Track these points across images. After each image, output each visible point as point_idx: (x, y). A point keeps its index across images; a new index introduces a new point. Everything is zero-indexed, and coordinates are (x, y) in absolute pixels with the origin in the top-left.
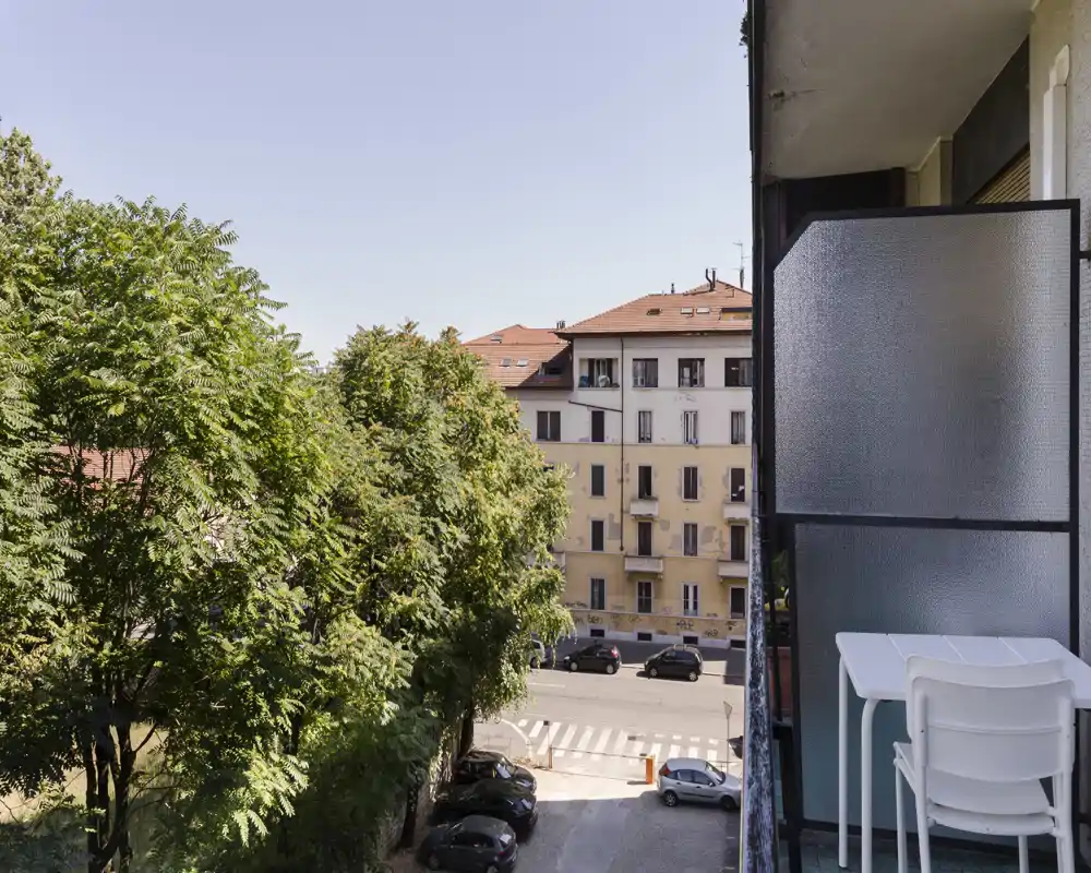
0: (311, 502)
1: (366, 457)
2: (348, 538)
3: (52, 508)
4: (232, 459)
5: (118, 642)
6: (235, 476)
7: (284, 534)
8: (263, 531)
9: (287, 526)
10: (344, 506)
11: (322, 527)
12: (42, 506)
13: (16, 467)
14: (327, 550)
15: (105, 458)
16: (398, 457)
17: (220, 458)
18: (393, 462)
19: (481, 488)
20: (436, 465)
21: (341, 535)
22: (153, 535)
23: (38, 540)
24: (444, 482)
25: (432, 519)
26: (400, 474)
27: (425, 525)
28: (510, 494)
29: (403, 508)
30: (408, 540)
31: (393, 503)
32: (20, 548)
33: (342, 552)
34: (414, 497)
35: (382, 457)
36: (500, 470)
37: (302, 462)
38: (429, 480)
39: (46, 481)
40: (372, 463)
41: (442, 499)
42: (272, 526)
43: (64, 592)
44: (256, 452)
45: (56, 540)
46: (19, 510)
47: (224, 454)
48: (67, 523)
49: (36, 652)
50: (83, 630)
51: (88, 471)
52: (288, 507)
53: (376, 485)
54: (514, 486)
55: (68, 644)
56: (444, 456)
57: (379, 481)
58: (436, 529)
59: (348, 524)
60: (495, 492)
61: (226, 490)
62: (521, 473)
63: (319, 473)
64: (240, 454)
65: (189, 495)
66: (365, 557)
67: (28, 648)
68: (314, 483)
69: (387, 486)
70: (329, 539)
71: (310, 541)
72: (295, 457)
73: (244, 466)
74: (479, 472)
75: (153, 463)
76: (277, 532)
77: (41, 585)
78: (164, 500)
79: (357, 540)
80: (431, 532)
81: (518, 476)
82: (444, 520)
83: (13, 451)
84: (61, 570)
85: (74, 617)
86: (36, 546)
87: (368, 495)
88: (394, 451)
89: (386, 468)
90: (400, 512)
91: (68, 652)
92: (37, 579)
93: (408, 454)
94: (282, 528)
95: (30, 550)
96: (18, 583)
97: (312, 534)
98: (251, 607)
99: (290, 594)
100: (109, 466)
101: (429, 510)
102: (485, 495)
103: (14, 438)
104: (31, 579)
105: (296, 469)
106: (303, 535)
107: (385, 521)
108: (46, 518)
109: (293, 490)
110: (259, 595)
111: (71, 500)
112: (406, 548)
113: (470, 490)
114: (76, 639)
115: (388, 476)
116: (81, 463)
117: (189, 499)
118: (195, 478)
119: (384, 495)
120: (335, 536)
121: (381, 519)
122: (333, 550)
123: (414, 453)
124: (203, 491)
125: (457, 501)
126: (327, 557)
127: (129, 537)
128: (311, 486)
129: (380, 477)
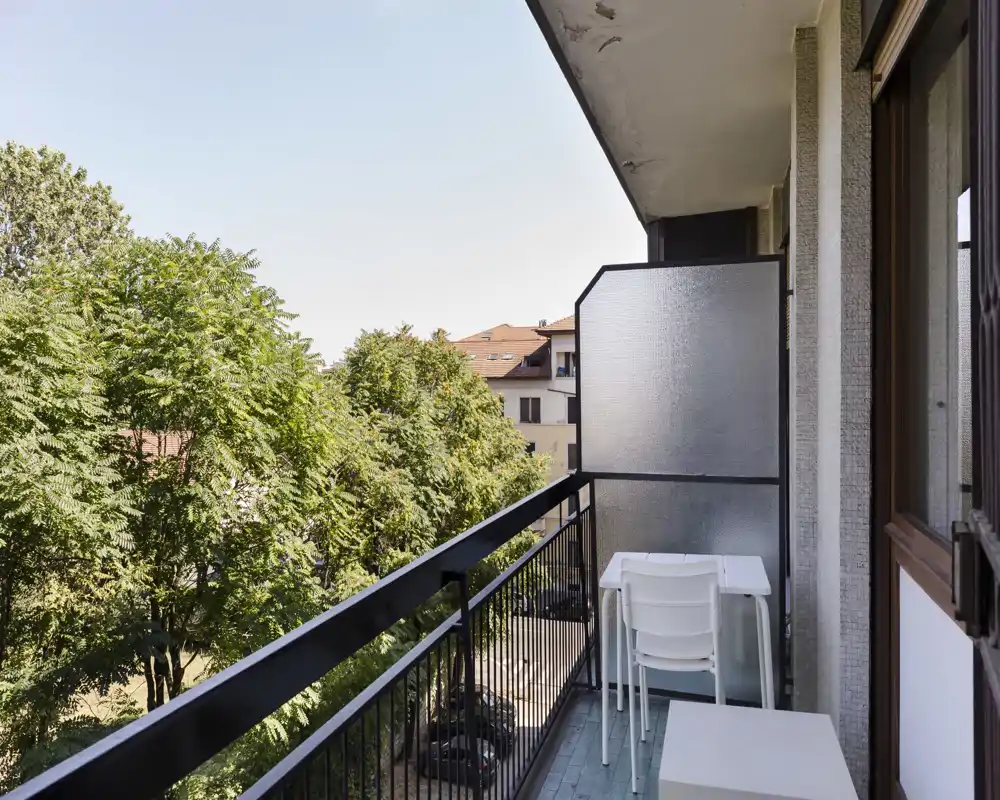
0: (321, 473)
1: (367, 438)
2: (350, 503)
3: (119, 477)
4: (255, 439)
5: (171, 585)
6: (257, 453)
7: (295, 498)
8: (280, 496)
9: (299, 493)
10: (348, 477)
11: (330, 494)
12: (111, 476)
13: (91, 445)
14: (332, 512)
15: (159, 438)
16: (394, 437)
17: (246, 438)
18: (389, 442)
19: (465, 460)
20: (427, 444)
21: (344, 500)
22: (189, 499)
23: (108, 501)
24: (433, 457)
25: (423, 488)
26: (396, 452)
27: (418, 493)
28: (494, 468)
29: (397, 479)
30: (402, 505)
31: (391, 474)
32: (94, 507)
33: (345, 515)
34: (408, 469)
35: (381, 438)
36: (483, 448)
37: (313, 441)
38: (421, 455)
39: (115, 458)
40: (371, 443)
41: (432, 472)
42: (287, 492)
43: (126, 540)
44: (274, 434)
45: (121, 502)
46: (94, 479)
47: (248, 435)
48: (129, 489)
49: (107, 586)
50: (143, 570)
51: (145, 449)
52: (301, 477)
53: (376, 459)
54: (496, 461)
55: (132, 578)
56: (434, 436)
57: (378, 456)
58: (427, 496)
59: (353, 493)
60: (479, 466)
61: (253, 464)
62: (502, 449)
63: (326, 449)
64: (261, 436)
65: (221, 467)
66: (367, 519)
67: (102, 583)
68: (323, 458)
69: (386, 461)
70: (335, 504)
71: (320, 505)
72: (307, 437)
73: (264, 444)
74: (465, 450)
75: (195, 443)
76: (292, 497)
77: (108, 536)
78: (202, 471)
79: (361, 505)
80: (422, 498)
81: (500, 452)
82: (436, 489)
83: (89, 434)
84: (125, 524)
85: (134, 560)
86: (106, 506)
87: (369, 469)
88: (391, 432)
89: (384, 446)
90: (397, 483)
91: (131, 586)
92: (106, 532)
93: (402, 434)
94: (296, 495)
95: (101, 509)
96: (91, 534)
97: (321, 499)
98: (272, 557)
99: (304, 546)
100: (163, 446)
101: (421, 481)
102: (470, 469)
103: (89, 424)
104: (101, 531)
105: (308, 446)
106: (315, 500)
107: (382, 490)
108: (115, 486)
109: (306, 464)
110: (278, 546)
111: (132, 472)
112: (400, 512)
113: (458, 464)
114: (136, 577)
115: (385, 453)
116: (141, 442)
117: (221, 470)
118: (225, 455)
119: (383, 469)
120: (340, 501)
121: (379, 488)
122: (338, 512)
123: (408, 434)
124: (233, 464)
125: (445, 473)
126: (333, 518)
127: (175, 500)
128: (319, 460)
129: (379, 454)
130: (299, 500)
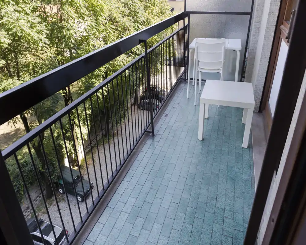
0: (103, 18)
1: (117, 6)
2: (113, 29)
3: (40, 20)
4: (80, 6)
5: (62, 55)
6: (82, 11)
7: (96, 27)
8: (91, 26)
9: (97, 25)
10: (112, 20)
11: (106, 26)
12: (38, 20)
13: (29, 9)
14: (108, 31)
15: (50, 7)
16: (126, 6)
17: (77, 6)
18: (125, 7)
19: (150, 14)
20: (137, 8)
21: (111, 28)
22: (63, 27)
23: (39, 28)
24: (139, 13)
25: (137, 24)
26: (127, 11)
27: (135, 26)
28: (160, 17)
29: (128, 21)
30: (130, 30)
31: (126, 19)
32: (35, 30)
33: (112, 33)
34: (131, 17)
35: (122, 6)
36: (156, 10)
37: (100, 7)
38: (135, 12)
39: (38, 13)
40: (119, 8)
41: (139, 18)
42: (93, 25)
43: (46, 41)
44: (87, 5)
45: (42, 29)
46: (33, 21)
47: (78, 5)
48: (44, 24)
49: (44, 55)
50: (53, 49)
51: (47, 10)
52: (97, 20)
53: (121, 14)
54: (161, 14)
55: (50, 52)
56: (140, 5)
57: (121, 13)
58: (138, 27)
59: (114, 25)
60: (155, 16)
61: (81, 16)
62: (163, 10)
63: (104, 10)
64: (82, 5)
65: (71, 16)
66: (119, 34)
67: (42, 54)
68: (103, 13)
69: (124, 15)
70: (108, 29)
71: (104, 29)
72: (97, 6)
73: (84, 8)
74: (150, 10)
75: (62, 8)
76: (95, 27)
77: (41, 40)
78: (65, 18)
79: (117, 30)
80: (137, 28)
81: (162, 11)
82: (141, 25)
83: (28, 5)
84: (45, 36)
85: (50, 47)
86: (38, 30)
87: (119, 18)
88: (125, 4)
89: (123, 9)
90: (127, 22)
91: (51, 55)
92: (40, 38)
93: (129, 5)
94: (96, 26)
95: (37, 31)
96: (36, 39)
97: (104, 27)
98: (91, 46)
99: (100, 43)
100: (52, 9)
101: (136, 22)
102: (152, 17)
103: (27, 2)
104: (39, 38)
105: (98, 9)
106: (102, 28)
107: (123, 25)
108: (39, 23)
109: (98, 15)
110: (92, 43)
111: (44, 19)
112: (130, 32)
113: (148, 15)
114: (52, 52)
115: (124, 11)
116: (45, 8)
117: (72, 18)
118: (72, 12)
119: (123, 17)
120: (110, 28)
121: (122, 24)
122: (110, 32)
123: (131, 4)
124: (75, 15)
125: (144, 19)
126: (109, 34)
127: (59, 27)
128: (102, 14)
129: (122, 12)
130: (97, 27)
